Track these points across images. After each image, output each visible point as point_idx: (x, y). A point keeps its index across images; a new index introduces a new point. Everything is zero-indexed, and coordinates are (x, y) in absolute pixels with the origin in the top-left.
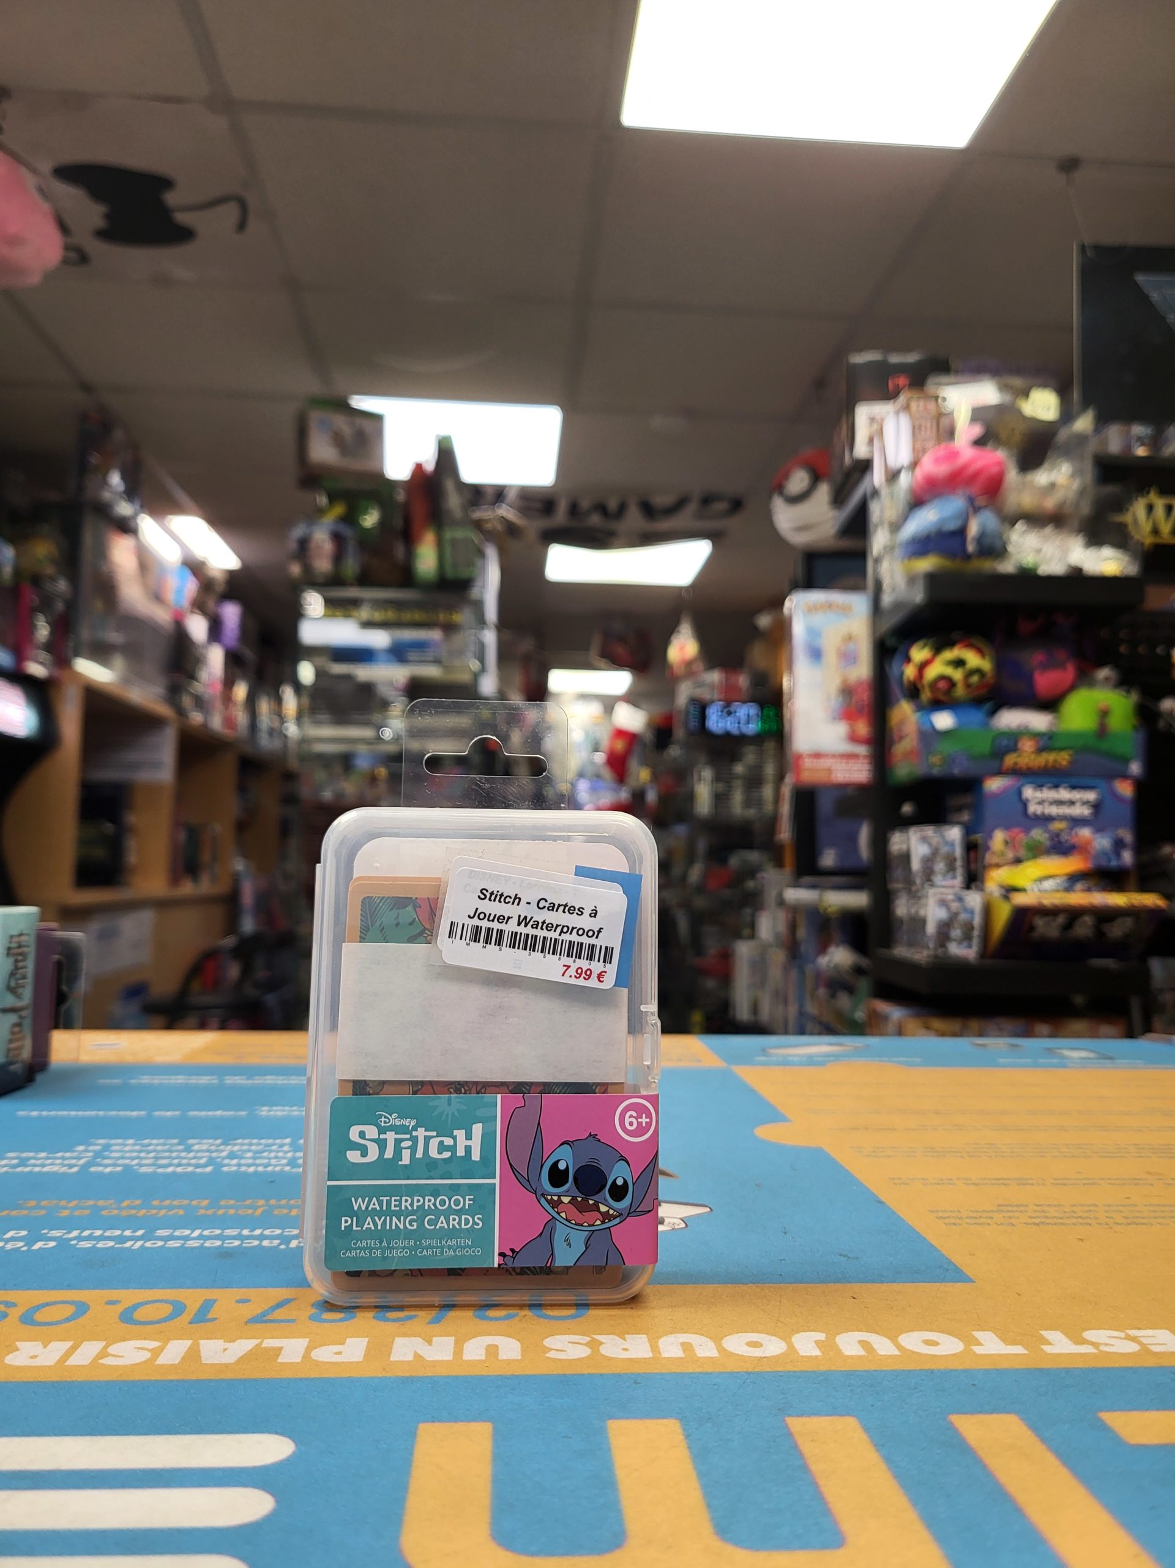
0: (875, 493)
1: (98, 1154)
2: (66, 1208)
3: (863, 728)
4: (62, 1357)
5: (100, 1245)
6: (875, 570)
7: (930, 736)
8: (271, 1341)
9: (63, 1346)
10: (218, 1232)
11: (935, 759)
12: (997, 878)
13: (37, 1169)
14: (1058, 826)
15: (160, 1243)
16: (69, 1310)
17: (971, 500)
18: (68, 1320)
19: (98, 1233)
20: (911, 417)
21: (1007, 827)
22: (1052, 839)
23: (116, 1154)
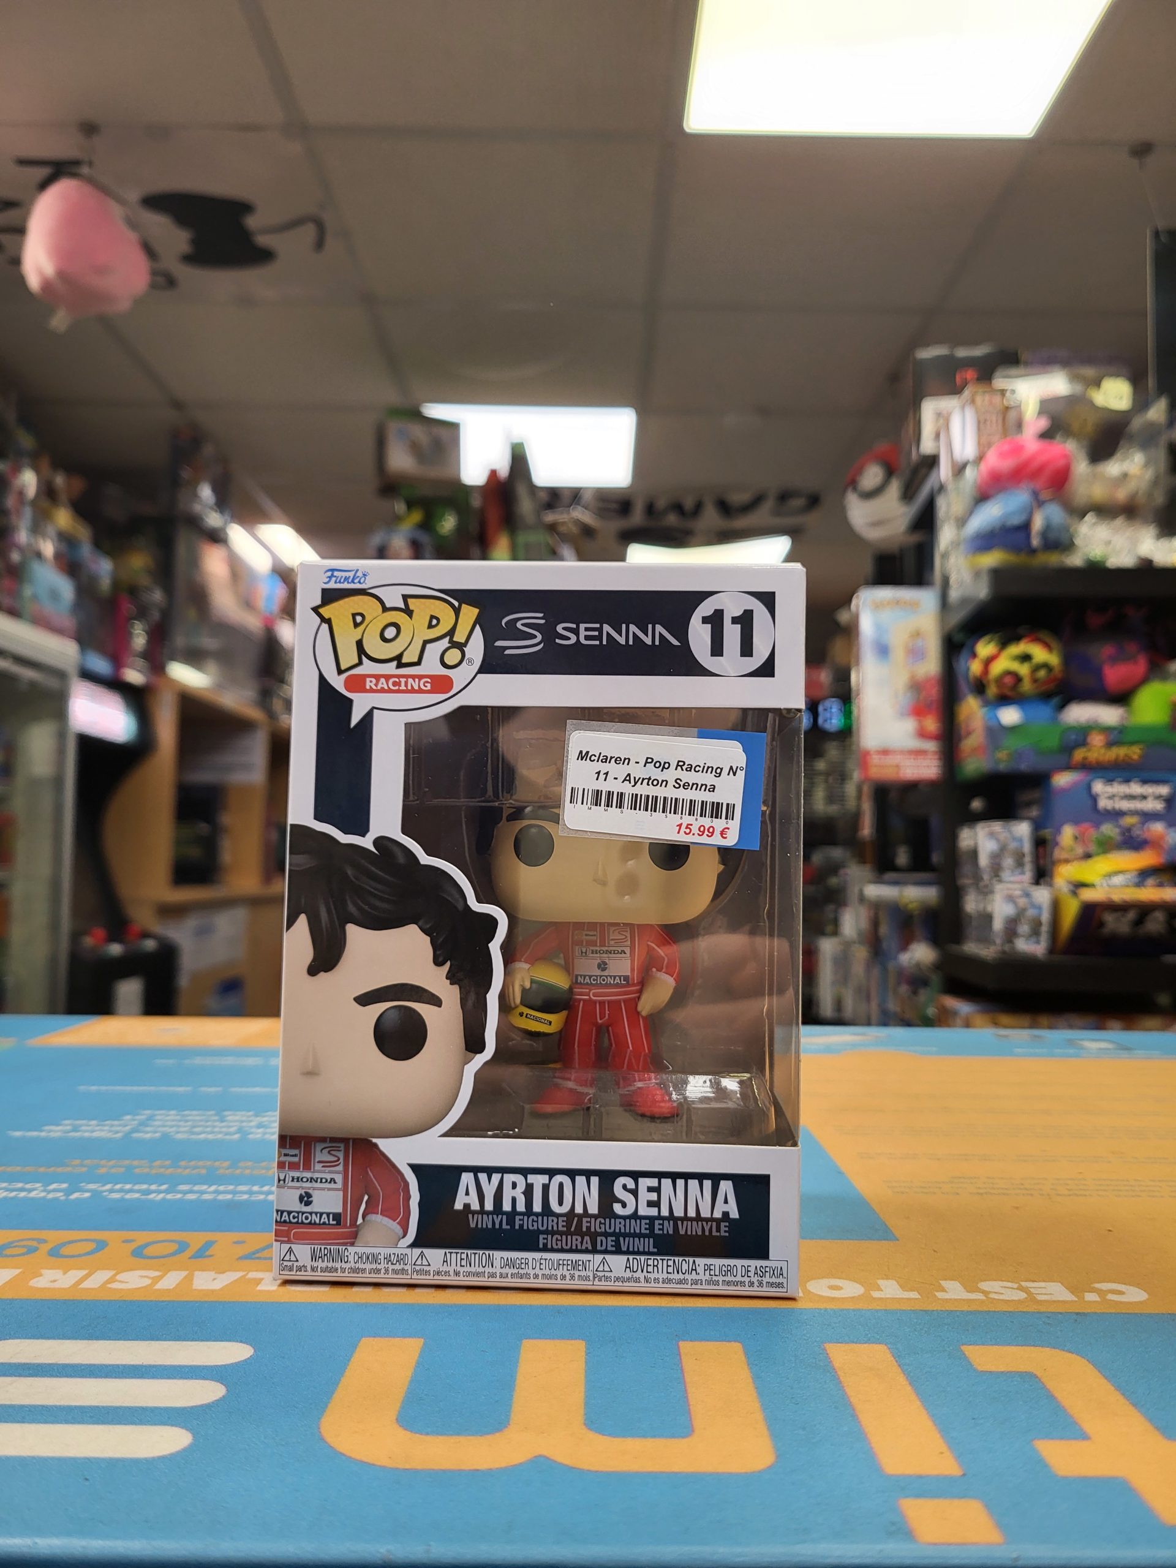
0: (942, 488)
1: (143, 1124)
2: (103, 1167)
3: (932, 724)
4: (77, 1282)
5: (128, 1196)
6: (942, 565)
7: (997, 733)
8: (254, 1273)
9: (78, 1274)
10: (231, 1187)
11: (1002, 755)
12: (1065, 873)
13: (87, 1134)
14: (1129, 821)
15: (179, 1196)
16: (92, 1246)
17: (1035, 494)
18: (88, 1254)
19: (128, 1186)
20: (977, 412)
21: (1076, 822)
22: (1123, 834)
23: (158, 1123)
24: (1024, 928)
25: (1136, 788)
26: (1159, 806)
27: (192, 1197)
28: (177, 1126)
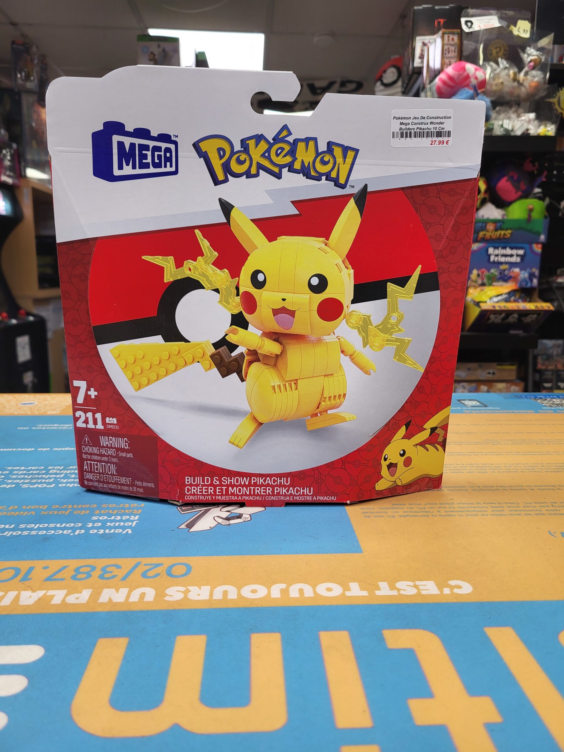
8: (51, 591)
10: (46, 525)
12: (472, 295)
14: (504, 267)
21: (478, 269)
22: (501, 273)
23: (14, 477)
25: (508, 251)
26: (519, 260)
27: (26, 533)
28: (24, 478)
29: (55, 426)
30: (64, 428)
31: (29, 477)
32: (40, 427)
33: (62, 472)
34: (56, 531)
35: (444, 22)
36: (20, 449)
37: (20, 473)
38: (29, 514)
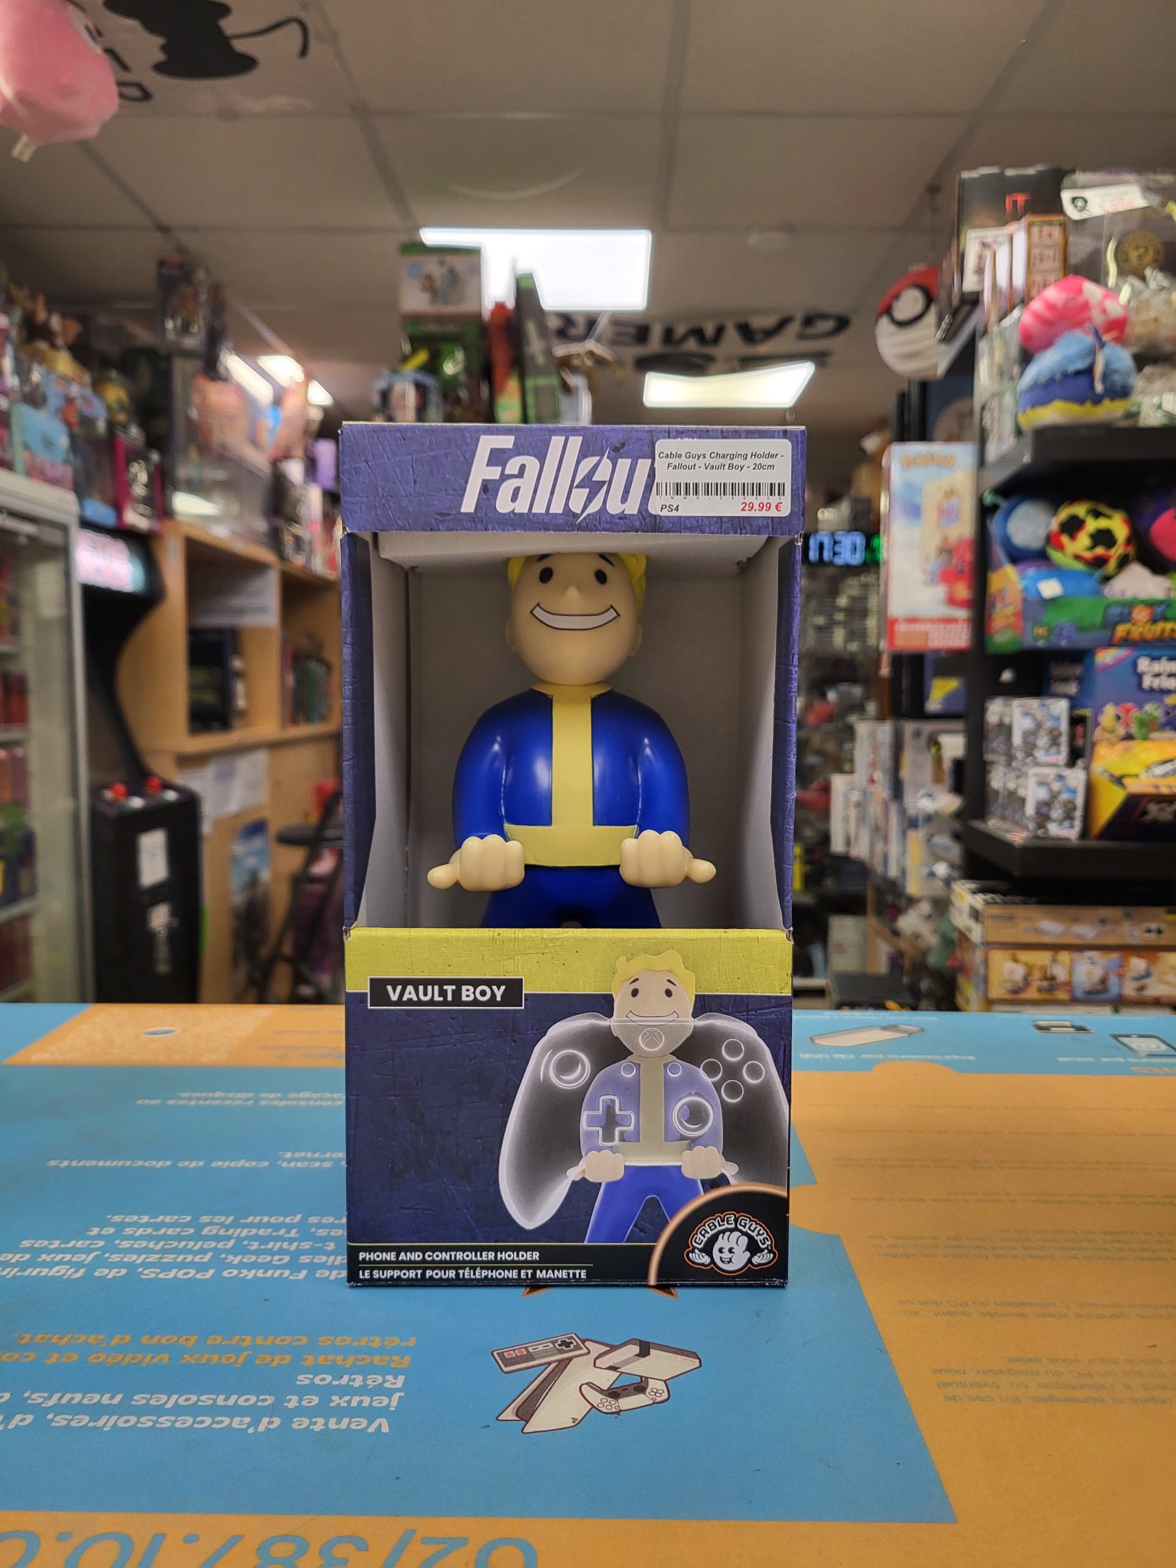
0: (985, 332)
1: (108, 1244)
2: (55, 1349)
3: (963, 591)
5: (74, 1423)
7: (1036, 604)
11: (1041, 632)
13: (44, 1274)
14: (1171, 700)
15: (133, 1421)
16: (20, 1549)
19: (77, 1398)
21: (1117, 704)
22: (1167, 713)
23: (126, 1244)
24: (1056, 813)
27: (146, 1422)
28: (146, 1251)
29: (216, 1098)
30: (235, 1103)
31: (159, 1247)
32: (185, 1099)
33: (231, 1231)
34: (216, 1419)
35: (1026, 201)
36: (141, 1163)
37: (138, 1234)
38: (156, 1360)
